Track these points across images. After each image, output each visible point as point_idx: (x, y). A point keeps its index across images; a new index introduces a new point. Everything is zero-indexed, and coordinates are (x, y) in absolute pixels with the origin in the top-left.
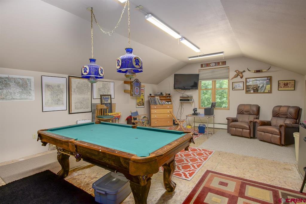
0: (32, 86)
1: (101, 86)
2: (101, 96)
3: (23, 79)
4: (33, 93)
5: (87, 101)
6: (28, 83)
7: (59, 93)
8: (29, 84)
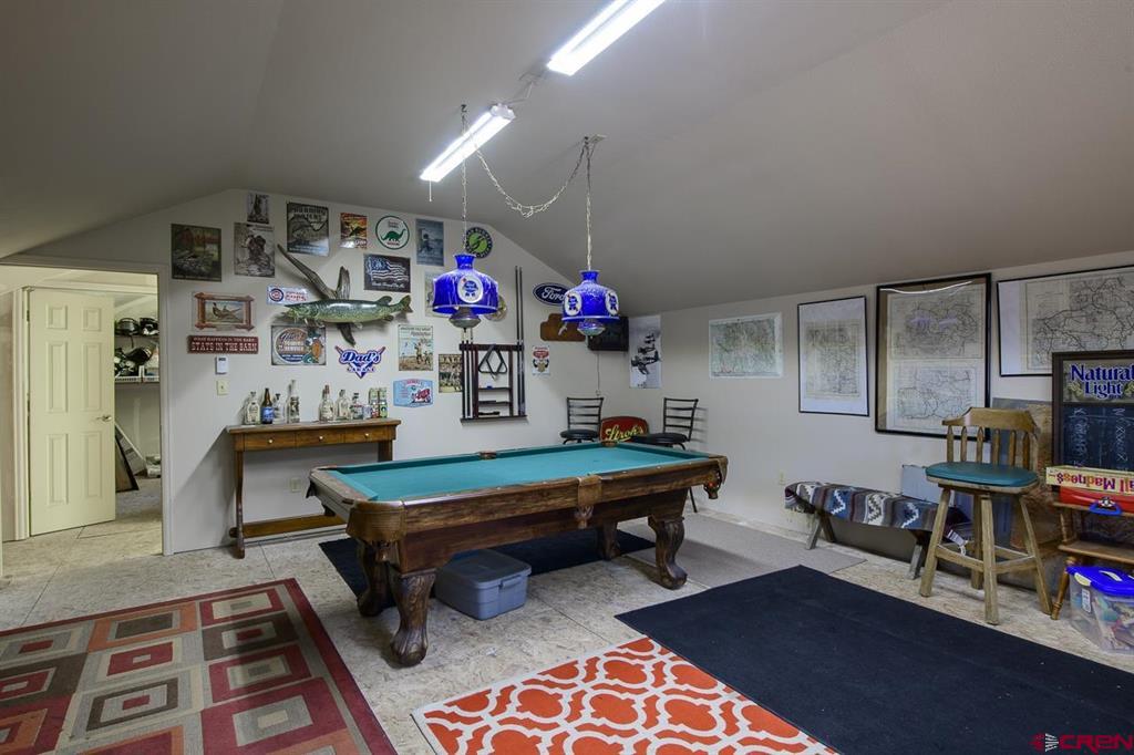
0: (776, 339)
1: (1064, 302)
2: (1058, 359)
3: (759, 321)
4: (778, 357)
5: (957, 385)
6: (769, 331)
7: (843, 354)
8: (771, 335)
